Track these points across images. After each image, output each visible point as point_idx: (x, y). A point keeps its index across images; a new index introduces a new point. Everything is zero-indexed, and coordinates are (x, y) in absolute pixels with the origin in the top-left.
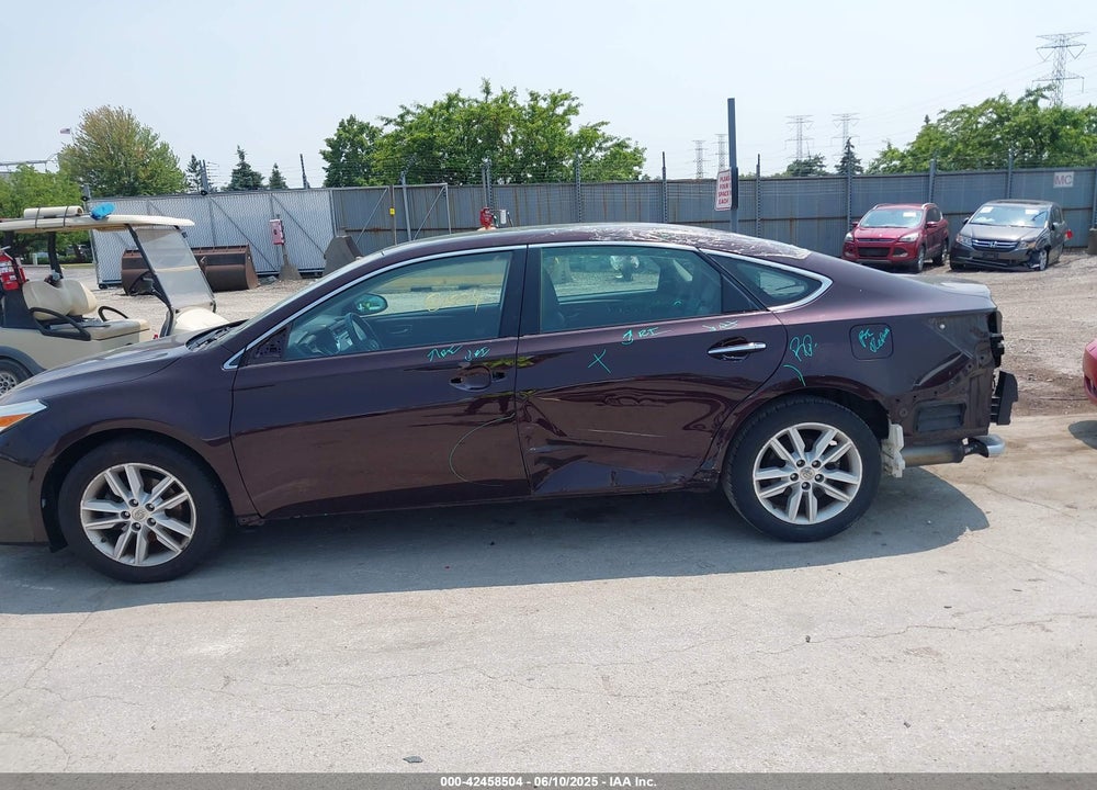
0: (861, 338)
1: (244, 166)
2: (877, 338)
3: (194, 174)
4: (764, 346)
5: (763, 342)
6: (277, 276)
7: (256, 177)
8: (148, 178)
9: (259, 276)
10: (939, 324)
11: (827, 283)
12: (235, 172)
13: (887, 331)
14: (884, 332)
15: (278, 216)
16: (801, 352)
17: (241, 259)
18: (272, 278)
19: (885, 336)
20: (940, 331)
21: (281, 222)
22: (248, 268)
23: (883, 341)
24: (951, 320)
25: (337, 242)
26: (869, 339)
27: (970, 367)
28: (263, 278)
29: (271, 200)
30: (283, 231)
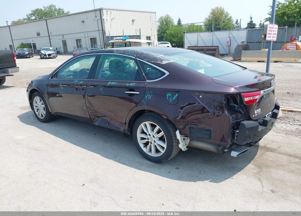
0: (167, 96)
1: (251, 21)
2: (173, 97)
3: (236, 25)
4: (138, 93)
5: (138, 92)
6: (227, 55)
7: (254, 25)
8: (224, 26)
9: (220, 55)
10: (199, 96)
11: (167, 73)
12: (248, 24)
13: (177, 95)
14: (176, 95)
15: (230, 38)
16: (148, 97)
17: (215, 50)
18: (225, 56)
19: (176, 96)
20: (199, 98)
21: (230, 40)
22: (216, 53)
23: (175, 98)
24: (205, 95)
25: (238, 46)
26: (170, 96)
27: (211, 115)
28: (222, 55)
29: (229, 33)
30: (230, 42)
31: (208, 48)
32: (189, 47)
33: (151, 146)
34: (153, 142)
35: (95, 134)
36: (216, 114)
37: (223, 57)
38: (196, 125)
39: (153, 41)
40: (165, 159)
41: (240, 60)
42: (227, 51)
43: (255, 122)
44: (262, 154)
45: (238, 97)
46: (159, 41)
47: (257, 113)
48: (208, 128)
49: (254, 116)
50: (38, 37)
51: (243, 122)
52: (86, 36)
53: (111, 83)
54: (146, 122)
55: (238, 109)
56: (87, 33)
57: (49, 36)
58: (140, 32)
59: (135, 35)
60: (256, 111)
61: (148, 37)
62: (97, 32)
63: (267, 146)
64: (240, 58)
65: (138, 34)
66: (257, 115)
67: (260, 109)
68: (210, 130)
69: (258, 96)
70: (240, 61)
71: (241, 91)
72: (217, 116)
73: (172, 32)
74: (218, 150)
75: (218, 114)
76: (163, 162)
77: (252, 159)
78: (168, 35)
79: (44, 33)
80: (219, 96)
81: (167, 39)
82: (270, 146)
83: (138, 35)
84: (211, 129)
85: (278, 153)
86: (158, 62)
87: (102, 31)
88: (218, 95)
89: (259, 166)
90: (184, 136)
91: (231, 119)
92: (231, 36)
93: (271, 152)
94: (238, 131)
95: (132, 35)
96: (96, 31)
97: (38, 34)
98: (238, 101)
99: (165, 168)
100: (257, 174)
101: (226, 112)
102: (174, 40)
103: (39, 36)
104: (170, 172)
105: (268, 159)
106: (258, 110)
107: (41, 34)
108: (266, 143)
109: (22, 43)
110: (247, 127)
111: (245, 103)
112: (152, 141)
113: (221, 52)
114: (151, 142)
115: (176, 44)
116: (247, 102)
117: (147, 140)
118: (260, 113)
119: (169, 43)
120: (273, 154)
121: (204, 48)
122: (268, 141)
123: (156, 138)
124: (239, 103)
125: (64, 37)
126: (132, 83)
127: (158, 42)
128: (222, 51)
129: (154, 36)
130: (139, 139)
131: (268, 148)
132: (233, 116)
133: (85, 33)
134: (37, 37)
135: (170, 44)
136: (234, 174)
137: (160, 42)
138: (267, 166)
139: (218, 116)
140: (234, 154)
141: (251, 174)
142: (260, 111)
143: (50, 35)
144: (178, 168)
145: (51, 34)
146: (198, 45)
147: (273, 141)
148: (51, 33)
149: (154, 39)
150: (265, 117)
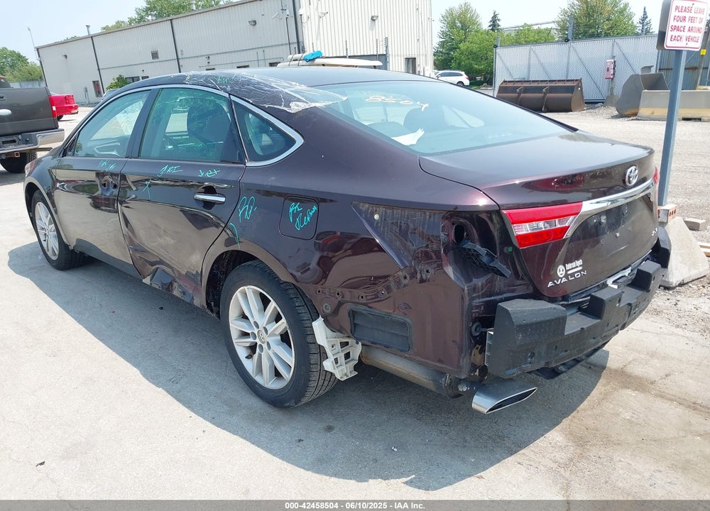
0: (291, 210)
2: (305, 214)
4: (223, 199)
5: (223, 196)
6: (603, 103)
9: (586, 103)
10: (373, 214)
11: (299, 143)
13: (315, 208)
14: (311, 210)
15: (614, 57)
16: (243, 213)
17: (571, 90)
18: (599, 104)
19: (311, 214)
20: (371, 221)
21: (615, 62)
22: (575, 97)
23: (308, 219)
24: (388, 211)
25: (634, 78)
26: (298, 213)
27: (405, 278)
28: (592, 104)
29: (613, 45)
30: (614, 68)
31: (553, 84)
32: (505, 82)
33: (260, 356)
34: (265, 346)
35: (161, 308)
36: (419, 276)
37: (592, 108)
38: (365, 304)
39: (422, 70)
40: (293, 401)
41: (635, 114)
42: (605, 93)
43: (553, 306)
44: (606, 396)
45: (495, 221)
46: (439, 70)
47: (566, 276)
48: (398, 316)
49: (550, 284)
50: (154, 60)
51: (507, 305)
52: (261, 57)
53: (168, 169)
54: (245, 288)
55: (493, 260)
56: (261, 50)
57: (178, 59)
58: (387, 47)
59: (375, 54)
60: (561, 267)
61: (409, 59)
62: (284, 47)
63: (629, 369)
64: (635, 111)
65: (382, 51)
66: (564, 280)
67: (580, 262)
68: (403, 325)
69: (572, 218)
70: (634, 118)
71: (502, 200)
72: (422, 281)
73: (475, 48)
74: (439, 386)
75: (424, 277)
76: (289, 407)
77: (566, 413)
78: (462, 53)
79: (167, 52)
80: (428, 217)
81: (459, 64)
82: (637, 370)
83: (381, 53)
84: (408, 320)
85: (656, 396)
86: (281, 105)
87: (296, 45)
88: (425, 213)
89: (581, 441)
90: (342, 335)
91: (466, 292)
92: (616, 52)
93: (636, 389)
94: (492, 333)
95: (366, 54)
96: (282, 45)
97: (155, 55)
98: (496, 234)
99: (293, 427)
100: (566, 466)
101: (450, 270)
102: (477, 66)
103: (157, 60)
104: (300, 441)
105: (618, 415)
106: (569, 266)
107: (159, 56)
108: (631, 359)
109: (121, 76)
110: (518, 323)
111: (515, 242)
112: (263, 343)
113: (587, 97)
114: (261, 346)
115: (485, 78)
116: (523, 239)
117: (251, 340)
118: (578, 276)
119: (463, 73)
120: (641, 396)
121: (543, 85)
122: (639, 352)
123: (270, 336)
124: (497, 242)
125: (211, 60)
126: (212, 168)
127: (436, 71)
128: (589, 93)
129: (424, 58)
130: (234, 335)
131: (630, 376)
132: (475, 281)
133: (257, 50)
134: (152, 61)
135: (465, 76)
136: (492, 464)
137: (441, 72)
138: (608, 442)
139: (425, 281)
140: (482, 403)
141: (545, 466)
142: (580, 268)
143: (180, 57)
144: (330, 429)
145: (182, 54)
146: (529, 77)
147: (653, 355)
148: (182, 51)
149: (426, 65)
150: (605, 285)
